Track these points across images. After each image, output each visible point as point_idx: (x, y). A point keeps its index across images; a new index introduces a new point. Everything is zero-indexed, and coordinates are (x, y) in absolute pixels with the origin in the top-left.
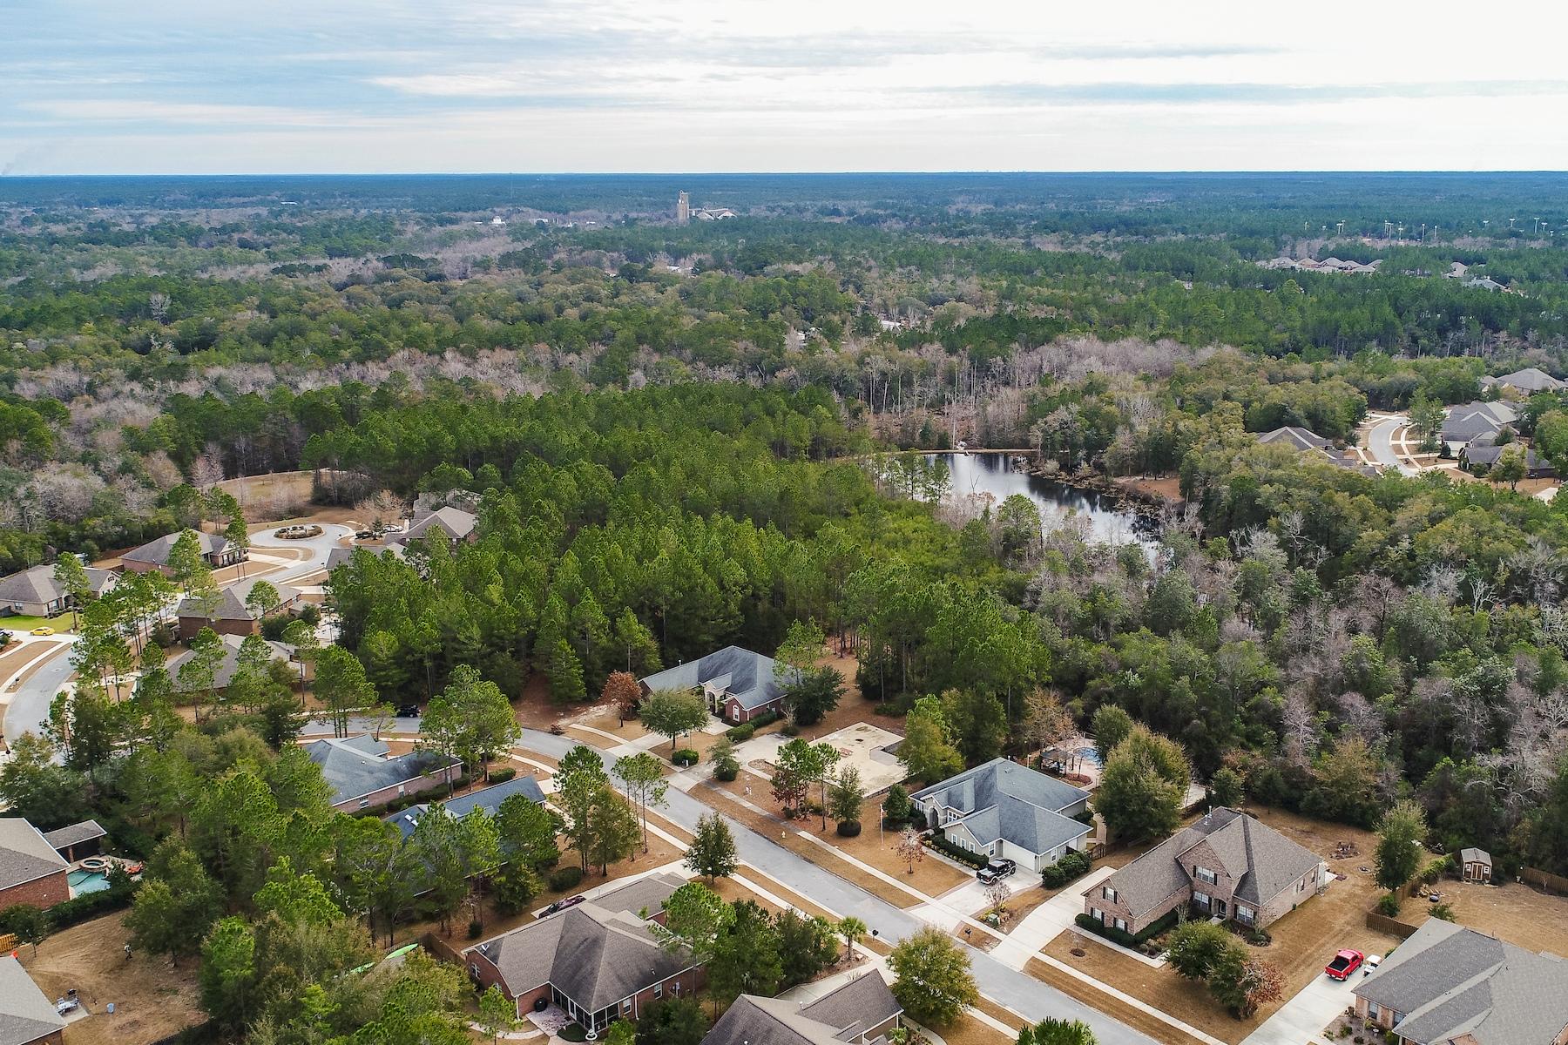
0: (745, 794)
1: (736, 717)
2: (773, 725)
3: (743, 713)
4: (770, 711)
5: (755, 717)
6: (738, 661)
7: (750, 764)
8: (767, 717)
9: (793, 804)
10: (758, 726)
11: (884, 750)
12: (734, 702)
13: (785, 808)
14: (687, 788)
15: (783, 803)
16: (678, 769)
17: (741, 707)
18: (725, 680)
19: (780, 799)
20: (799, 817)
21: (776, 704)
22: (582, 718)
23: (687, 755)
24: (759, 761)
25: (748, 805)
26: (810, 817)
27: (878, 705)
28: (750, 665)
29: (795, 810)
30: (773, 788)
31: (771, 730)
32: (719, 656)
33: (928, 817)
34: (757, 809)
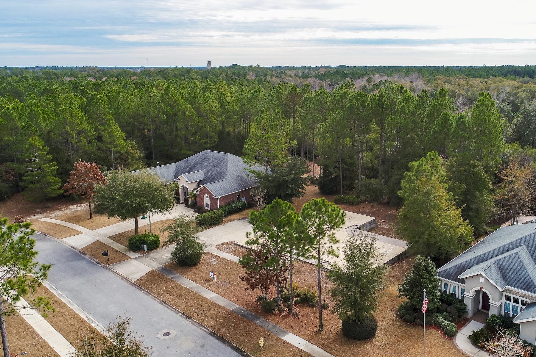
0: (209, 281)
1: (207, 205)
2: (243, 213)
3: (213, 200)
4: (239, 200)
5: (226, 205)
6: (211, 161)
7: (218, 247)
8: (238, 205)
9: (273, 293)
10: (229, 213)
11: (359, 228)
12: (205, 190)
13: (260, 299)
14: (135, 277)
15: (258, 292)
16: (133, 255)
17: (211, 195)
18: (199, 175)
19: (253, 286)
20: (281, 311)
21: (245, 192)
22: (56, 213)
23: (146, 239)
24: (227, 244)
25: (210, 295)
26: (296, 310)
27: (337, 197)
28: (223, 163)
29: (275, 300)
30: (243, 272)
31: (241, 217)
32: (194, 158)
33: (469, 303)
34: (222, 302)
